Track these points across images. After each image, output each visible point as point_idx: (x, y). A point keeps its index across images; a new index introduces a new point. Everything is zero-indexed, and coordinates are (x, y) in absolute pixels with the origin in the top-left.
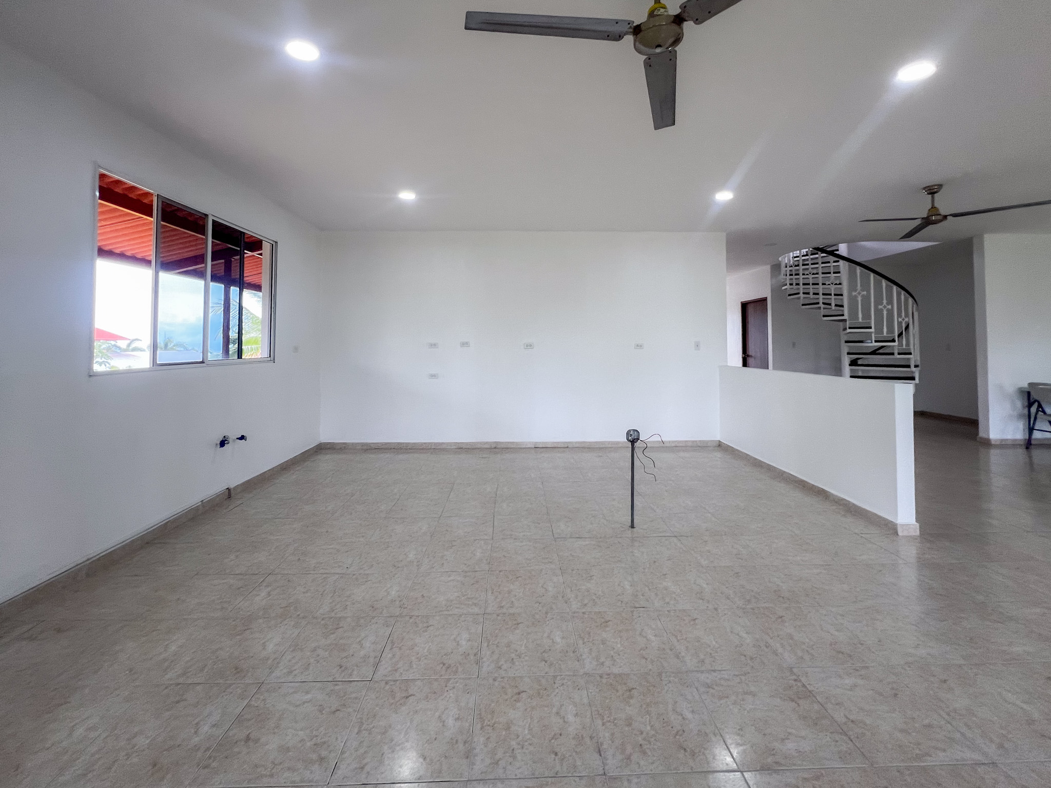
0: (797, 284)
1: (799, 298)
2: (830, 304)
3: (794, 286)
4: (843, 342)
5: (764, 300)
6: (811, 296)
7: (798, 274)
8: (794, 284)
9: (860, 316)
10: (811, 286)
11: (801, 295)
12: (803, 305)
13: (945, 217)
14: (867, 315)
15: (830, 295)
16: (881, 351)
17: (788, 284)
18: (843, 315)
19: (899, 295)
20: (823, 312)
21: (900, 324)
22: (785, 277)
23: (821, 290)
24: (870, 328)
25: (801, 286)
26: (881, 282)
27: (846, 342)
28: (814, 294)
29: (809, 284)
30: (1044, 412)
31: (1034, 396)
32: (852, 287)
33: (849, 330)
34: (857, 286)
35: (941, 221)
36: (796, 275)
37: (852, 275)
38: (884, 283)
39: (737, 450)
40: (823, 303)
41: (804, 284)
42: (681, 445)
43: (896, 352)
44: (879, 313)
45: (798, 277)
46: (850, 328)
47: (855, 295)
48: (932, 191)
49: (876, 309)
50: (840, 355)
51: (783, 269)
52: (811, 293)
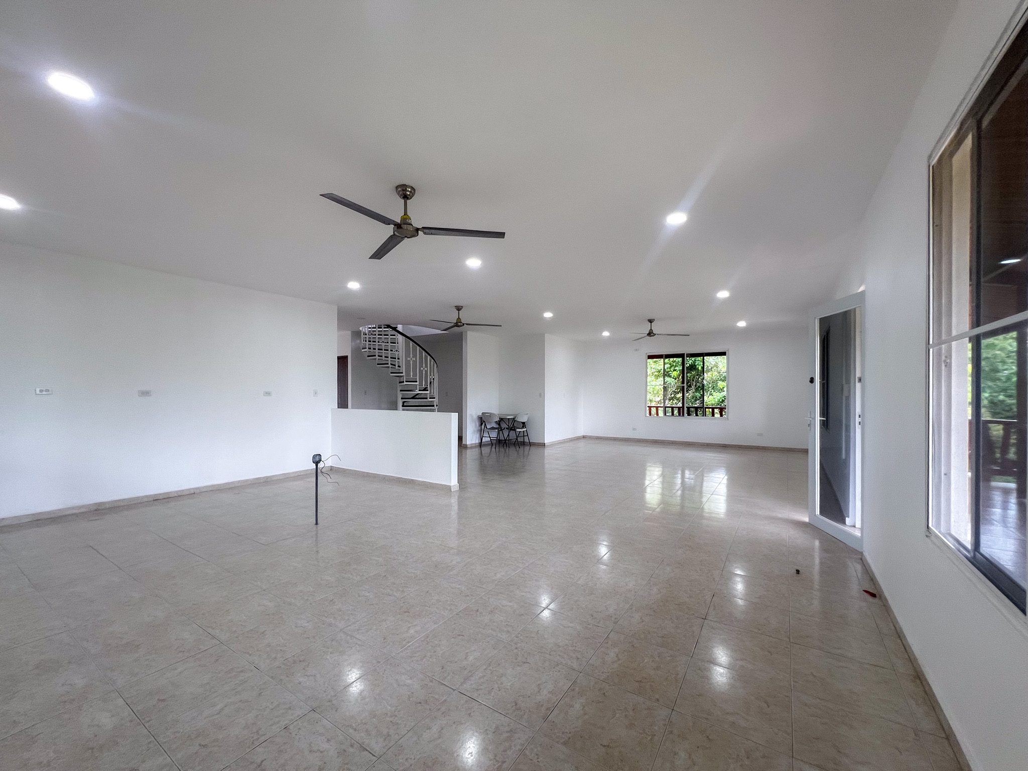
0: (374, 349)
1: (376, 359)
2: (395, 365)
3: (372, 350)
4: (399, 391)
5: (346, 357)
6: (383, 358)
7: (375, 342)
8: (372, 349)
9: (412, 374)
10: (383, 351)
11: (377, 357)
12: (378, 364)
13: (464, 324)
14: (415, 375)
15: (395, 358)
16: (417, 397)
17: (367, 348)
18: (402, 373)
19: (430, 361)
20: (390, 370)
21: (430, 379)
22: (365, 342)
23: (389, 354)
24: (417, 382)
25: (377, 351)
26: (422, 353)
27: (401, 391)
28: (385, 357)
29: (382, 350)
30: (486, 427)
31: (483, 419)
32: (407, 355)
33: (405, 383)
34: (410, 354)
35: (461, 326)
36: (373, 342)
37: (407, 346)
38: (424, 353)
39: (348, 470)
40: (391, 364)
41: (379, 349)
42: (302, 474)
43: (428, 397)
44: (421, 372)
45: (374, 343)
46: (406, 382)
47: (409, 360)
48: (459, 308)
49: (420, 369)
50: (397, 400)
51: (363, 336)
52: (383, 357)
